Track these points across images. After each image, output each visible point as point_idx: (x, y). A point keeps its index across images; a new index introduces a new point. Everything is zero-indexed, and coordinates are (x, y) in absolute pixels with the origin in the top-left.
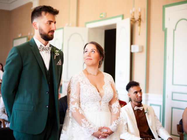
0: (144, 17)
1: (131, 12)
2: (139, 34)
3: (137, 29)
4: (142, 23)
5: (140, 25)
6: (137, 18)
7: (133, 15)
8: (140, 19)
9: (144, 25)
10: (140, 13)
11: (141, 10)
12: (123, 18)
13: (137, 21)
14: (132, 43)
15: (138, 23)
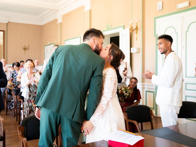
0: (140, 27)
1: (130, 23)
2: (137, 40)
3: (135, 36)
4: (138, 31)
5: (137, 33)
6: (134, 27)
7: (131, 26)
8: (137, 28)
9: (140, 32)
10: (137, 23)
11: (138, 21)
12: (124, 28)
13: (135, 30)
14: (131, 47)
15: (135, 31)
